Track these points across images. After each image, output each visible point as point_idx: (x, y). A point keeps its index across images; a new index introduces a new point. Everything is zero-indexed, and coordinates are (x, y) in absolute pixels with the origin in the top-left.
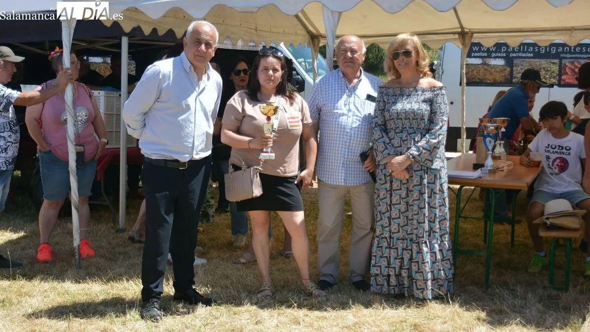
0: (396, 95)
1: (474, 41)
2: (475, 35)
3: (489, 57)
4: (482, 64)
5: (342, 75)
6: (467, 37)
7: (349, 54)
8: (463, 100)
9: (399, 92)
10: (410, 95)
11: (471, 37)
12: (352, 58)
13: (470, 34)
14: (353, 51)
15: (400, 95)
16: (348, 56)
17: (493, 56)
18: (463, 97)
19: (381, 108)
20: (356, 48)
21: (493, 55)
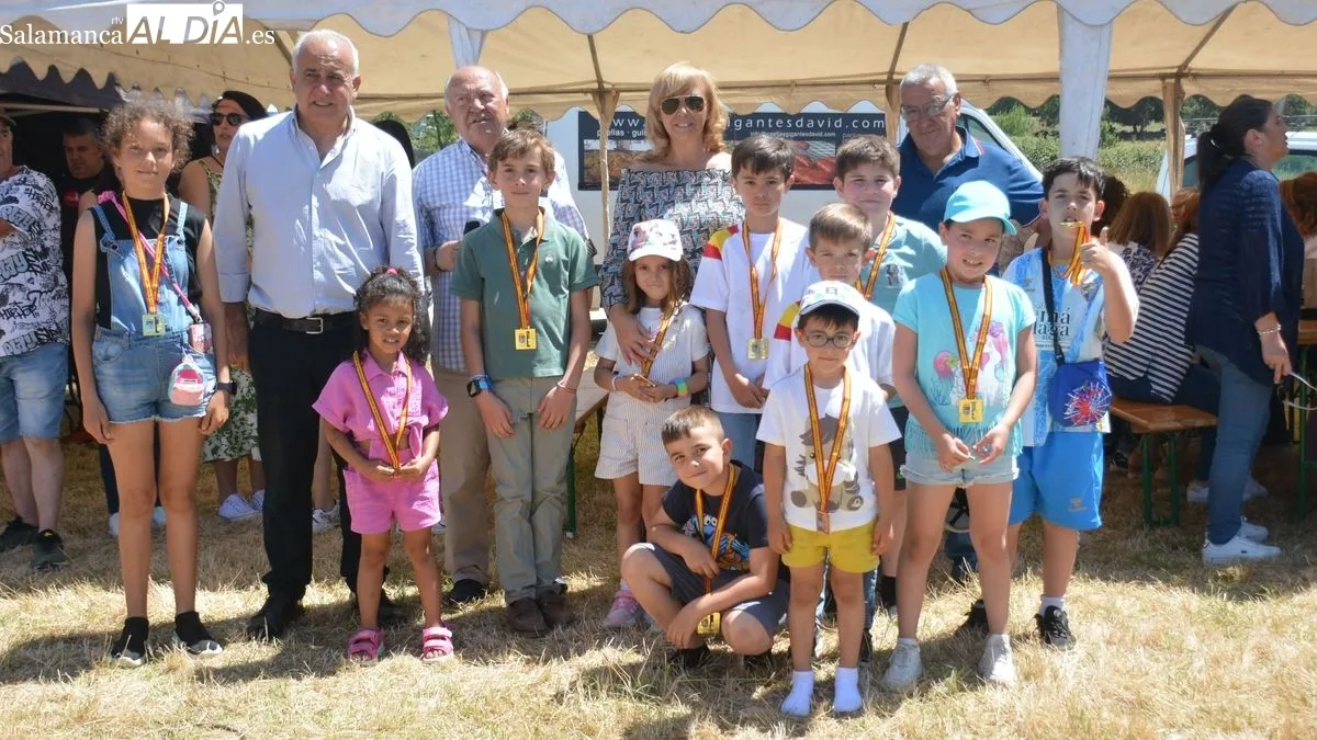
0: (668, 187)
1: (621, 108)
2: (622, 94)
3: (628, 137)
4: (616, 150)
5: (469, 149)
6: (609, 98)
7: (478, 103)
8: (605, 213)
9: (675, 180)
10: (700, 185)
11: (616, 98)
12: (487, 110)
13: (614, 93)
14: (485, 96)
15: (677, 186)
16: (478, 108)
17: (634, 136)
18: (605, 206)
19: (627, 216)
20: (488, 88)
21: (635, 133)
